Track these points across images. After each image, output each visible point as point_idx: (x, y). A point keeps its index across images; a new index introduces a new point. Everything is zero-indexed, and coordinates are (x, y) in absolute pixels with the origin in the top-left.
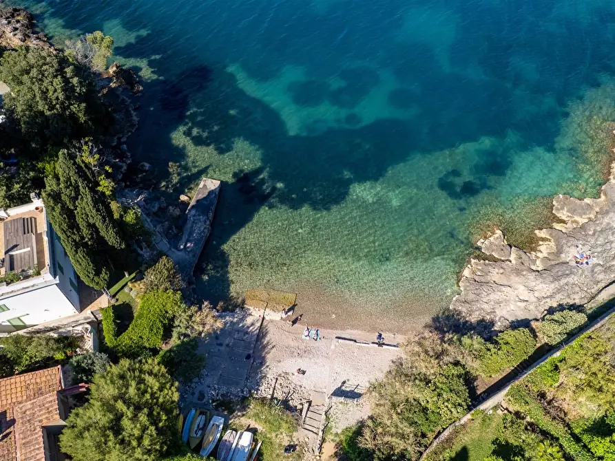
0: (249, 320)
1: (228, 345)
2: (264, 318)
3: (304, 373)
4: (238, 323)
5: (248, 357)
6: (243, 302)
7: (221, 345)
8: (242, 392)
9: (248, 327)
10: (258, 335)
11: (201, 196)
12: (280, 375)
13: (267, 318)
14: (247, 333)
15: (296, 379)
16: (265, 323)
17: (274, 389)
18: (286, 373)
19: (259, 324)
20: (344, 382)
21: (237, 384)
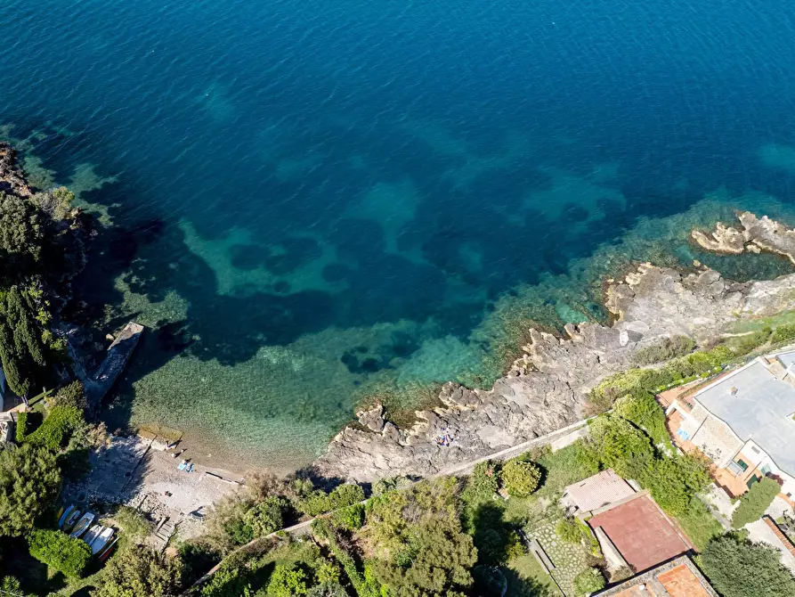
0: (138, 447)
1: (114, 463)
2: (150, 447)
3: (170, 495)
4: (129, 447)
5: (128, 475)
6: (138, 431)
7: (108, 461)
8: (115, 499)
9: (136, 452)
10: (141, 460)
11: (124, 338)
12: (150, 494)
13: (153, 447)
14: (133, 456)
15: (163, 499)
16: (150, 451)
17: (142, 503)
18: (156, 493)
19: (144, 451)
20: (201, 508)
21: (113, 493)
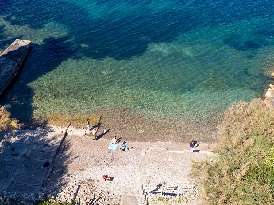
0: (50, 136)
1: (24, 155)
2: (66, 135)
3: (111, 179)
4: (38, 137)
5: (47, 165)
6: (46, 123)
7: (17, 155)
8: (37, 196)
9: (49, 141)
10: (59, 147)
12: (83, 182)
13: (70, 134)
14: (47, 145)
15: (104, 185)
16: (67, 138)
17: (76, 195)
18: (91, 181)
19: (60, 139)
20: (160, 185)
21: (31, 190)
